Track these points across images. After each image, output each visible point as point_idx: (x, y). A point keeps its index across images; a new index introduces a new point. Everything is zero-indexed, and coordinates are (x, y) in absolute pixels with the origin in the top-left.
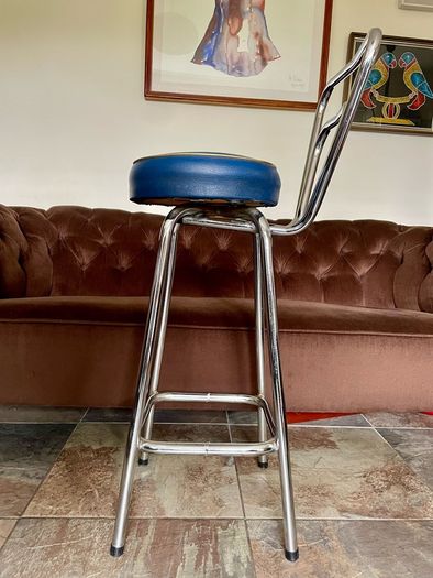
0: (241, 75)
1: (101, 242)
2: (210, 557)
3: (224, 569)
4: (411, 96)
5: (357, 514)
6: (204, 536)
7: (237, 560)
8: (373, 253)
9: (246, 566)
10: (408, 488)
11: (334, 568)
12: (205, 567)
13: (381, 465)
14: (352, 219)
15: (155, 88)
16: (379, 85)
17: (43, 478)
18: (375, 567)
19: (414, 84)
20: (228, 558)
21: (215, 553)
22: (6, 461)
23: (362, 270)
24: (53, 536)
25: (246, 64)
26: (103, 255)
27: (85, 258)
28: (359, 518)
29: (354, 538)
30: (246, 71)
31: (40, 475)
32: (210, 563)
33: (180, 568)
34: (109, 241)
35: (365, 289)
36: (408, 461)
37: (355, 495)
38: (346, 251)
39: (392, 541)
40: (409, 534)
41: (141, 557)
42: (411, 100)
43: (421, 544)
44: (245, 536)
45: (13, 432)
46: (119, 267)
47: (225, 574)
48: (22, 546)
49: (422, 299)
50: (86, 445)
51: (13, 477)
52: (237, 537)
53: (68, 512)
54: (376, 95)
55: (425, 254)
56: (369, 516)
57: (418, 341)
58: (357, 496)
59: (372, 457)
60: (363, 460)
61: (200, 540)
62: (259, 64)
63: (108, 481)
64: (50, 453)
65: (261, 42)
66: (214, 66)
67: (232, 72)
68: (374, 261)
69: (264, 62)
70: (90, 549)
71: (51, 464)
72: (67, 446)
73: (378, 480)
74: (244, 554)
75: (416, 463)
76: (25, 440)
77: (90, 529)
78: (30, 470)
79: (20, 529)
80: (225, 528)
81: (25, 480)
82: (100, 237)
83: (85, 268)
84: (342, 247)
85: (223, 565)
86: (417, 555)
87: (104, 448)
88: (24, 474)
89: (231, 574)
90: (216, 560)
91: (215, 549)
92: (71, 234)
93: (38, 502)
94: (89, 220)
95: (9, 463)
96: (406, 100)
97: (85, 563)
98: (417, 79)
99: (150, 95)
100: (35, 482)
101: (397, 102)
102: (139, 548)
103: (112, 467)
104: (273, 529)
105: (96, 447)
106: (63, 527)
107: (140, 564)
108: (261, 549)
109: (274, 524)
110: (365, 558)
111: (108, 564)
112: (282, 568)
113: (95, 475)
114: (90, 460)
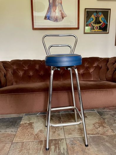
0: (57, 22)
1: (25, 69)
2: (58, 149)
3: (61, 151)
4: (101, 24)
5: (92, 135)
6: (56, 144)
7: (64, 149)
8: (94, 66)
9: (66, 150)
10: (104, 127)
11: (86, 149)
12: (56, 151)
13: (98, 121)
14: (88, 57)
15: (35, 27)
16: (93, 21)
17: (16, 132)
18: (96, 148)
19: (102, 20)
20: (62, 148)
21: (59, 148)
22: (7, 128)
23: (91, 70)
24: (20, 147)
25: (58, 19)
26: (26, 72)
27: (21, 73)
28: (92, 136)
29: (91, 141)
30: (58, 21)
31: (15, 131)
32: (58, 150)
33: (51, 152)
34: (27, 68)
35: (92, 75)
36: (104, 120)
38: (87, 66)
39: (100, 141)
40: (104, 139)
41: (41, 150)
42: (102, 25)
43: (107, 141)
44: (65, 143)
45: (7, 120)
46: (30, 75)
47: (61, 153)
48: (13, 150)
49: (107, 77)
50: (26, 122)
51: (9, 132)
52: (64, 143)
53: (23, 140)
54: (93, 24)
55: (107, 66)
56: (95, 135)
57: (105, 91)
58: (92, 130)
59: (95, 119)
60: (93, 120)
61: (55, 145)
62: (62, 18)
63: (32, 131)
64: (17, 125)
65: (62, 12)
66: (50, 20)
67: (55, 21)
68: (94, 68)
69: (63, 18)
70: (29, 149)
71: (18, 128)
72: (21, 123)
73: (97, 125)
74: (65, 147)
75: (106, 120)
76: (11, 122)
77: (29, 144)
78: (13, 130)
79: (12, 146)
80: (61, 141)
81: (12, 133)
82: (24, 67)
83: (21, 76)
84: (86, 65)
85: (61, 150)
86: (106, 144)
87: (31, 123)
88: (12, 131)
91: (59, 147)
92: (17, 67)
93: (16, 138)
94: (21, 63)
95: (8, 129)
96: (100, 25)
97: (28, 153)
98: (103, 19)
99: (34, 29)
100: (15, 133)
101: (98, 25)
102: (41, 148)
103: (33, 128)
104: (72, 140)
105: (28, 122)
106: (23, 144)
107: (41, 152)
108: (69, 146)
109: (72, 139)
110: (93, 146)
111: (34, 153)
112: (74, 150)
113: (29, 130)
114: (27, 126)
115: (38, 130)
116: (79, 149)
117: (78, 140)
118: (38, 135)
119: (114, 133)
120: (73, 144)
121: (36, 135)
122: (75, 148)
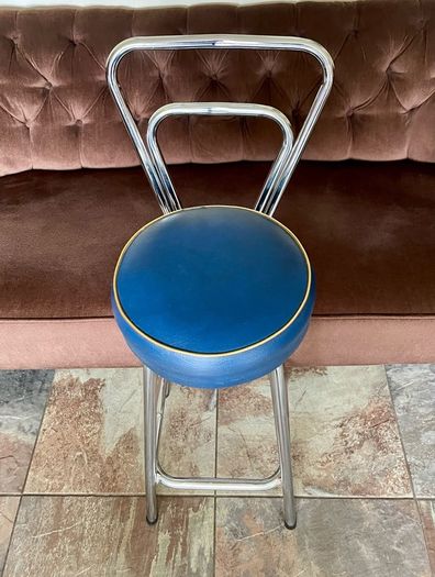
2: (180, 549)
3: (189, 563)
5: (320, 488)
6: (177, 521)
7: (201, 552)
9: (208, 559)
10: (381, 447)
11: (282, 564)
12: (174, 561)
13: (364, 404)
17: (37, 434)
18: (318, 563)
20: (195, 550)
21: (184, 544)
22: (1, 403)
23: (414, 100)
24: (51, 521)
27: (26, 113)
28: (319, 494)
29: (307, 523)
31: (34, 429)
32: (178, 556)
33: (154, 562)
37: (325, 459)
38: (396, 69)
39: (342, 529)
40: (360, 519)
41: (123, 548)
43: (367, 534)
44: (212, 521)
46: (72, 122)
47: (190, 569)
48: (27, 533)
50: (74, 377)
51: (11, 432)
52: (205, 523)
53: (62, 485)
56: (330, 491)
59: (358, 391)
60: (348, 395)
61: (173, 526)
63: (95, 438)
64: (40, 391)
70: (82, 538)
71: (43, 409)
72: (57, 378)
73: (354, 432)
74: (209, 545)
75: (402, 401)
77: (82, 510)
78: (25, 419)
79: (23, 511)
80: (196, 510)
81: (21, 437)
82: (38, 76)
83: (31, 126)
84: (392, 61)
85: (189, 558)
86: (359, 548)
87: (92, 381)
88: (20, 427)
89: (194, 570)
90: (184, 553)
91: (184, 540)
93: (35, 472)
95: (5, 409)
97: (78, 554)
100: (30, 439)
102: (122, 537)
103: (99, 415)
104: (239, 511)
105: (83, 380)
106: (59, 508)
107: (122, 557)
108: (224, 539)
109: (240, 504)
110: (311, 552)
111: (97, 557)
112: (238, 563)
113: (83, 428)
114: (78, 402)
115: (120, 433)
116: (255, 560)
117: (263, 512)
118: (115, 467)
119: (410, 486)
120: (239, 529)
121: (110, 461)
122: (243, 555)
